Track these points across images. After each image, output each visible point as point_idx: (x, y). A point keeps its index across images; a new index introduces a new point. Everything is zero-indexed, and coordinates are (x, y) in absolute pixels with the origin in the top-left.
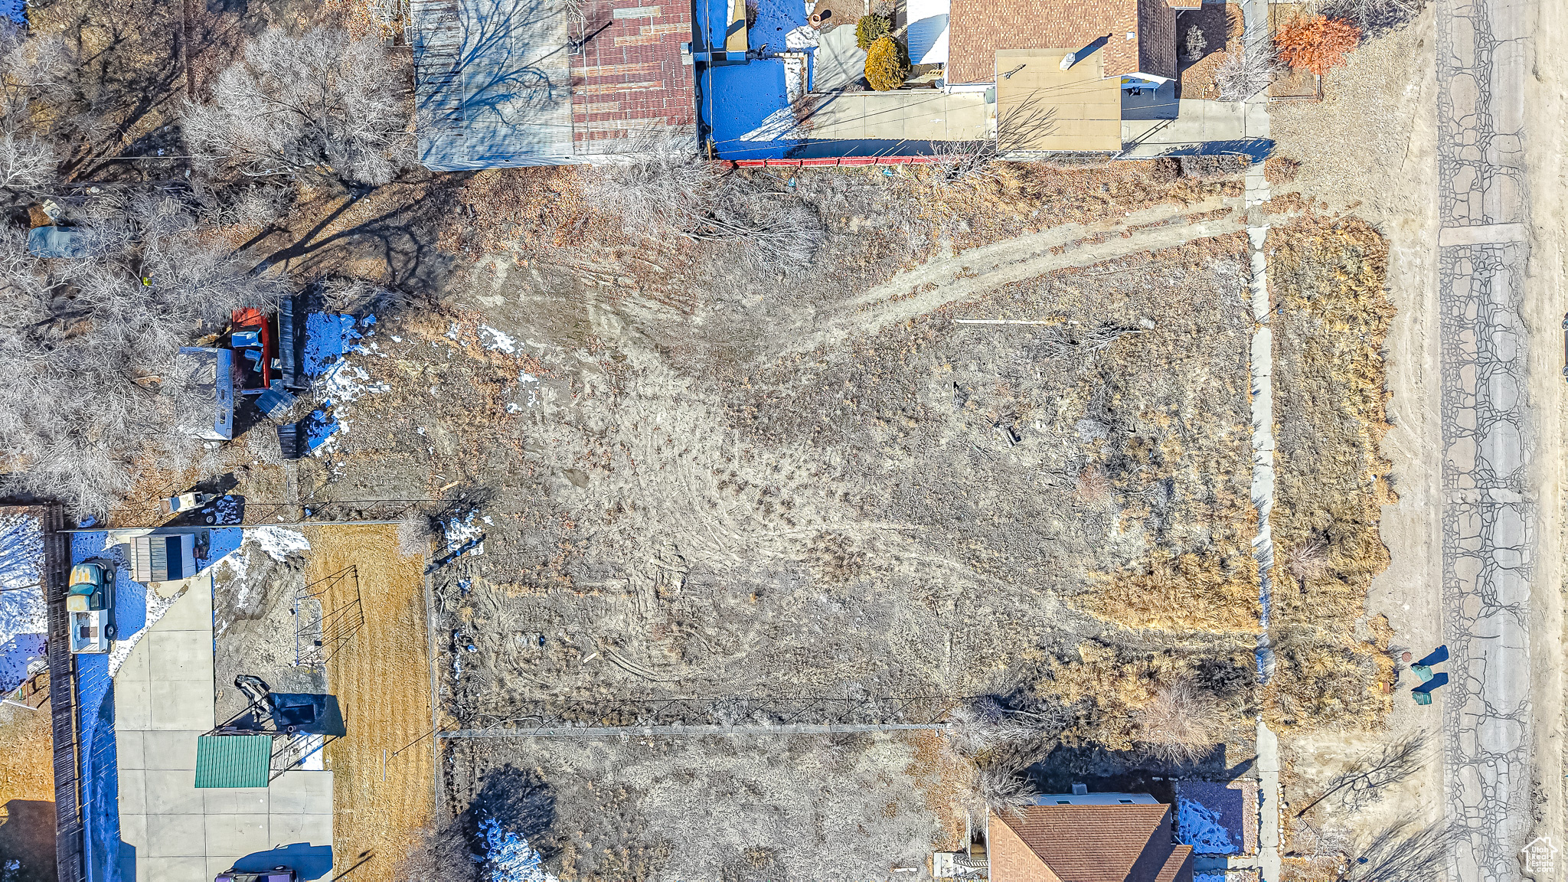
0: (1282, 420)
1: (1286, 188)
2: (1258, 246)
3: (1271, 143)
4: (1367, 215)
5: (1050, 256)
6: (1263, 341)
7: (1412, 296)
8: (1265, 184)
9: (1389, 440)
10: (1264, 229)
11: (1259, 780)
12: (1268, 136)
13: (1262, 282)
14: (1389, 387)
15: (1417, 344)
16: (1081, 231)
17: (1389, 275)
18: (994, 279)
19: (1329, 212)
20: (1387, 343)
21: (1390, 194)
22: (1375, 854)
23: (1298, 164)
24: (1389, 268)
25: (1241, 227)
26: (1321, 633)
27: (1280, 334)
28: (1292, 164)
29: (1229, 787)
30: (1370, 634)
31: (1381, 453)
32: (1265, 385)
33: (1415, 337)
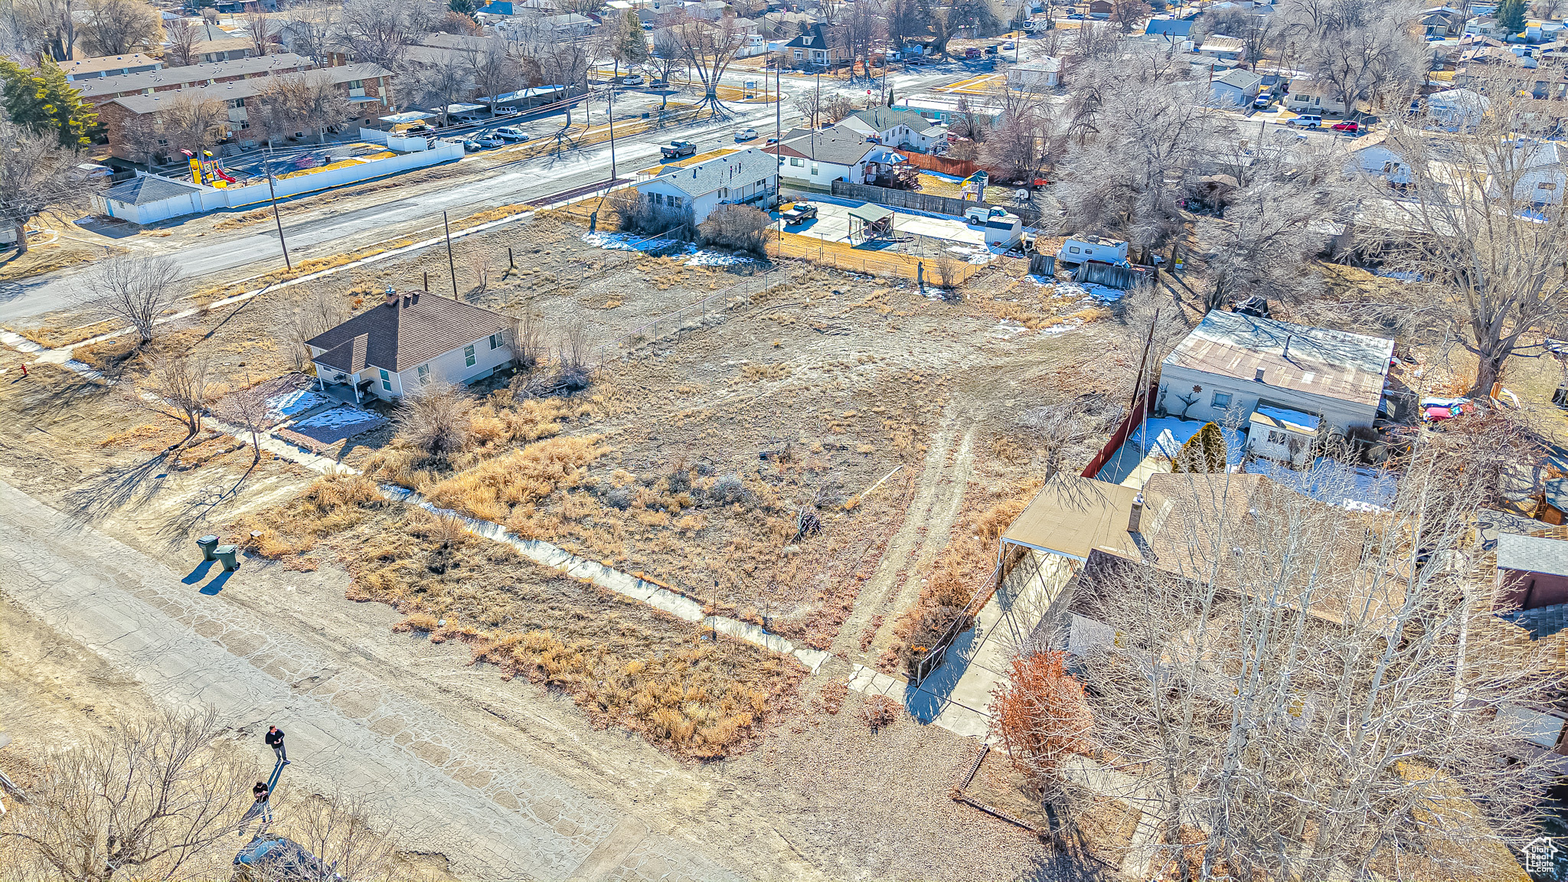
0: (588, 588)
1: (849, 708)
2: (798, 653)
3: (924, 721)
4: (740, 765)
5: (922, 525)
6: (688, 611)
7: (594, 753)
8: (871, 692)
9: (465, 652)
10: (815, 666)
11: (319, 454)
12: (937, 722)
13: (754, 637)
14: (516, 682)
15: (532, 729)
16: (929, 549)
17: (646, 745)
18: (927, 494)
19: (784, 732)
20: (568, 702)
21: (752, 801)
23: (875, 729)
24: (654, 751)
25: (836, 649)
26: (364, 530)
27: (677, 625)
28: (882, 721)
29: (344, 440)
30: (313, 555)
31: (457, 641)
32: (641, 594)
33: (542, 731)
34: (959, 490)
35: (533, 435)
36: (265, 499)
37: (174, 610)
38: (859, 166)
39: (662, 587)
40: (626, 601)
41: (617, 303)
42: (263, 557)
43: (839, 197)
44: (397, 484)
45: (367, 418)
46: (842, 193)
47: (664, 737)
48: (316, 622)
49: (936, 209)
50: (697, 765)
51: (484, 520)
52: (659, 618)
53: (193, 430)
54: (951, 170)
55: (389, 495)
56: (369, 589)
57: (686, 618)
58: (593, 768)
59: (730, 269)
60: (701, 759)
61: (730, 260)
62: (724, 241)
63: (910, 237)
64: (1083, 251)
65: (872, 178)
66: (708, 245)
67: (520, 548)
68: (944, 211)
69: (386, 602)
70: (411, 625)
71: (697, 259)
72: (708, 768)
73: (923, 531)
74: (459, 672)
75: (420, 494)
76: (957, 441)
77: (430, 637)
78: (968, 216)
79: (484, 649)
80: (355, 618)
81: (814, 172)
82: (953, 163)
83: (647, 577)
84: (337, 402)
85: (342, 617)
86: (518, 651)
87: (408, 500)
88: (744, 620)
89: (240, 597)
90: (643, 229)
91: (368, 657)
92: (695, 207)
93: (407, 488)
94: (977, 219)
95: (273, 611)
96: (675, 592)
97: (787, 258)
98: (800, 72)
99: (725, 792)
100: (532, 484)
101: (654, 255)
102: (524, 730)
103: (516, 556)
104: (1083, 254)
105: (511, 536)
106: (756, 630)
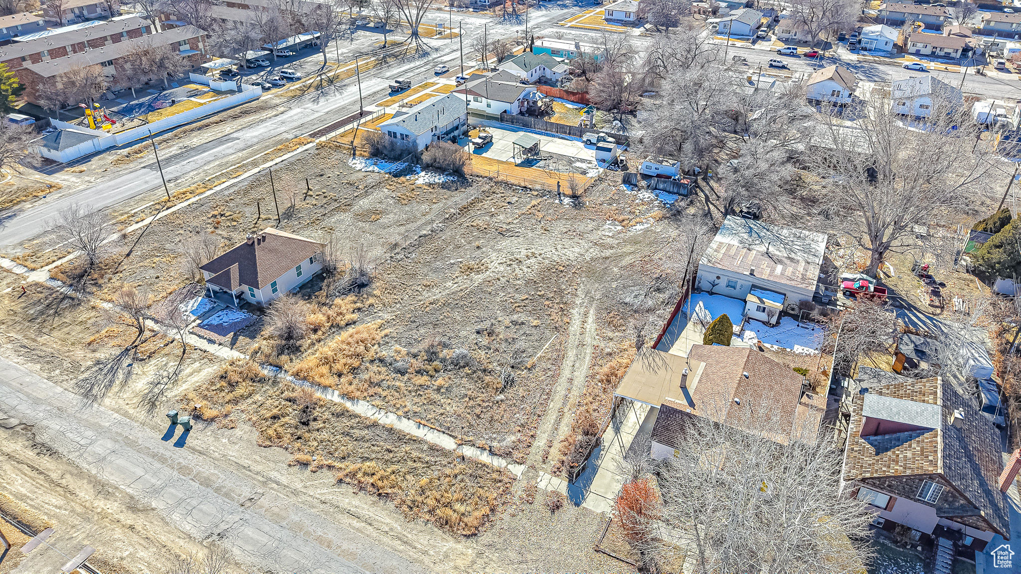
0: (391, 430)
1: (539, 499)
2: (510, 467)
3: (577, 504)
4: (486, 538)
5: (569, 376)
6: (447, 443)
7: (409, 536)
8: (550, 489)
9: (329, 477)
10: (519, 474)
11: (220, 344)
12: (584, 505)
13: (485, 458)
14: (361, 494)
15: (374, 523)
16: (575, 392)
17: (436, 529)
18: (571, 354)
19: (506, 517)
20: (391, 505)
21: (494, 558)
22: (126, 371)
23: (553, 512)
24: (440, 532)
25: (529, 462)
26: (257, 397)
27: (444, 453)
28: (556, 507)
29: (232, 333)
30: (232, 417)
31: (325, 470)
32: (420, 433)
33: (380, 524)
34: (589, 350)
35: (343, 323)
36: (196, 379)
37: (163, 460)
38: (516, 102)
39: (432, 428)
40: (414, 438)
41: (378, 217)
42: (205, 420)
43: (505, 124)
44: (271, 365)
45: (243, 317)
46: (507, 121)
47: (445, 524)
48: (246, 462)
49: (565, 133)
50: (464, 539)
51: (325, 388)
52: (433, 449)
53: (141, 331)
54: (572, 98)
55: (266, 372)
56: (270, 438)
57: (447, 448)
58: (410, 545)
59: (443, 186)
60: (465, 536)
61: (443, 179)
62: (437, 165)
63: (551, 156)
64: (653, 168)
65: (524, 109)
66: (427, 167)
67: (348, 405)
68: (570, 134)
69: (281, 447)
70: (298, 462)
71: (423, 178)
72: (469, 541)
73: (571, 380)
74: (330, 490)
75: (285, 371)
76: (586, 314)
77: (310, 468)
78: (585, 138)
79: (340, 475)
80: (265, 457)
81: (489, 106)
83: (423, 422)
84: (223, 305)
85: (258, 458)
86: (359, 475)
87: (279, 376)
88: (479, 448)
89: (198, 448)
90: (386, 156)
91: (278, 483)
92: (418, 141)
93: (277, 367)
94: (590, 141)
95: (219, 456)
96: (439, 431)
97: (477, 176)
98: (471, 10)
99: (480, 554)
100: (349, 361)
101: (395, 176)
102: (370, 524)
103: (348, 412)
104: (653, 169)
105: (343, 398)
106: (486, 453)
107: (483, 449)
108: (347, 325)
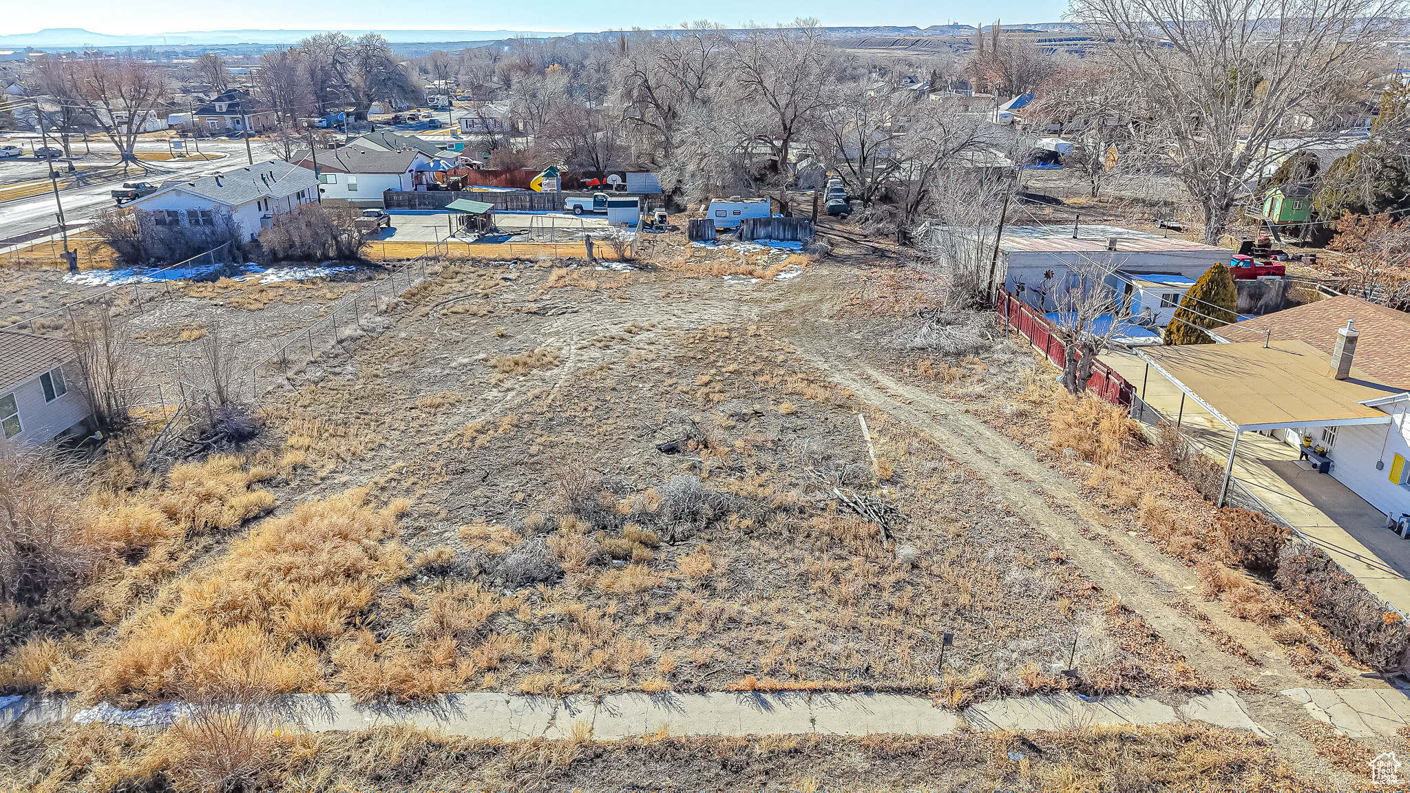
0: (671, 752)
5: (1000, 470)
6: (913, 718)
8: (1387, 728)
10: (1250, 725)
13: (1087, 716)
16: (1063, 493)
25: (1220, 679)
32: (789, 721)
38: (408, 175)
39: (815, 691)
40: (786, 745)
41: (199, 332)
43: (396, 210)
46: (399, 205)
51: (284, 696)
57: (938, 734)
59: (334, 279)
61: (323, 272)
62: (298, 252)
63: (524, 230)
64: (730, 213)
65: (423, 189)
66: (275, 260)
67: (422, 722)
68: (532, 208)
71: (271, 276)
75: (58, 694)
76: (868, 378)
78: (569, 206)
81: (352, 188)
82: (495, 174)
83: (767, 682)
87: (31, 719)
88: (1029, 693)
90: (159, 259)
92: (236, 218)
94: (581, 207)
96: (847, 691)
97: (399, 260)
98: (223, 137)
100: (330, 593)
101: (204, 281)
103: (439, 746)
104: (730, 216)
105: (381, 707)
106: (1074, 703)
107: (1049, 692)
108: (246, 522)
